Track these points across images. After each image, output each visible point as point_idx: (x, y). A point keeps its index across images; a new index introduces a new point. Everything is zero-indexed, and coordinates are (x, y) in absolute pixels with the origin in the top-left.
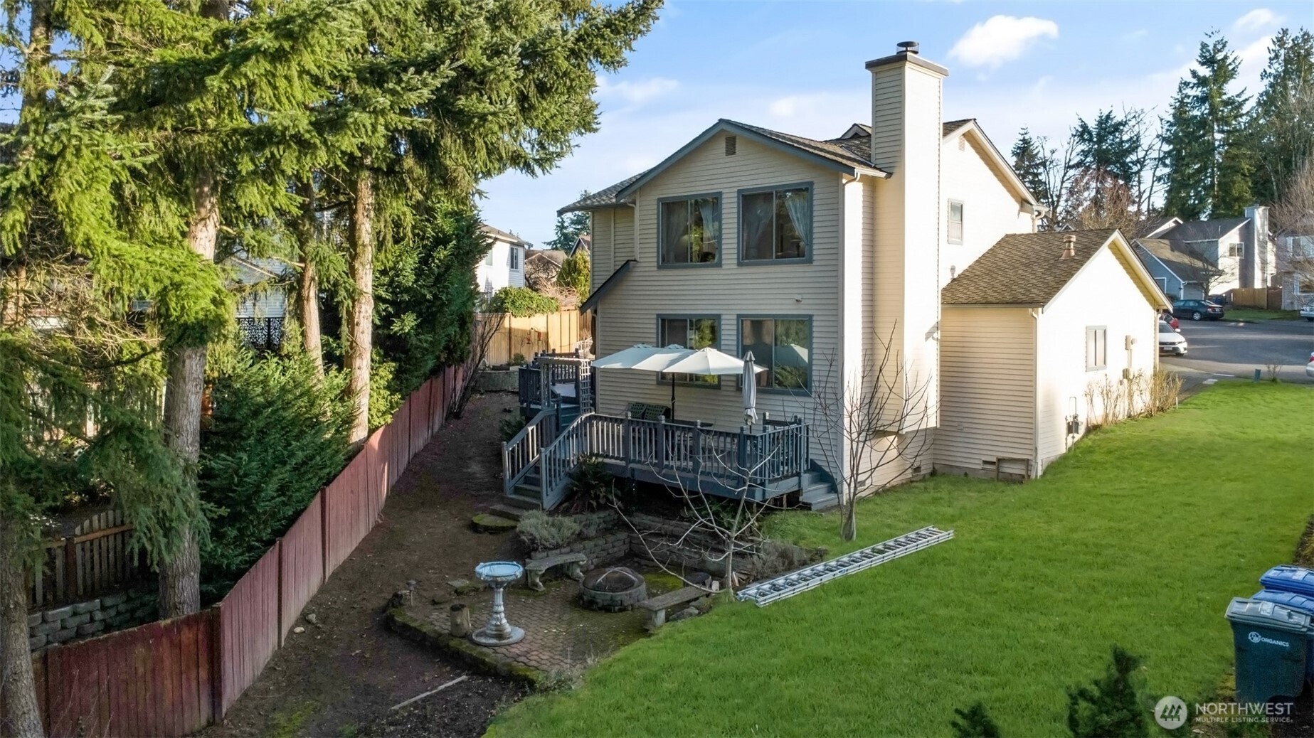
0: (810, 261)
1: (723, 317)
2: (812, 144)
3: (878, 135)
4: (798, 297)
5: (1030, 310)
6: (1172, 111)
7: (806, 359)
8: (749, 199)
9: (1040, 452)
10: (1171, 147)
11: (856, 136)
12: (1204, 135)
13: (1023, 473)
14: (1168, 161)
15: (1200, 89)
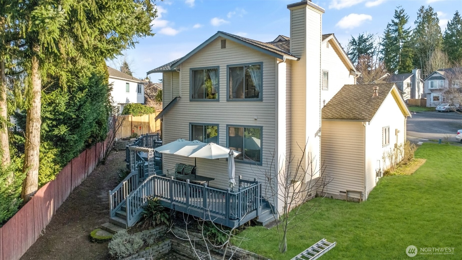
0: (261, 100)
1: (220, 125)
2: (261, 44)
3: (293, 40)
4: (256, 118)
5: (363, 123)
6: (385, 35)
7: (260, 146)
8: (232, 70)
9: (367, 188)
10: (385, 47)
11: (280, 41)
12: (396, 43)
13: (359, 198)
14: (383, 52)
15: (395, 27)
